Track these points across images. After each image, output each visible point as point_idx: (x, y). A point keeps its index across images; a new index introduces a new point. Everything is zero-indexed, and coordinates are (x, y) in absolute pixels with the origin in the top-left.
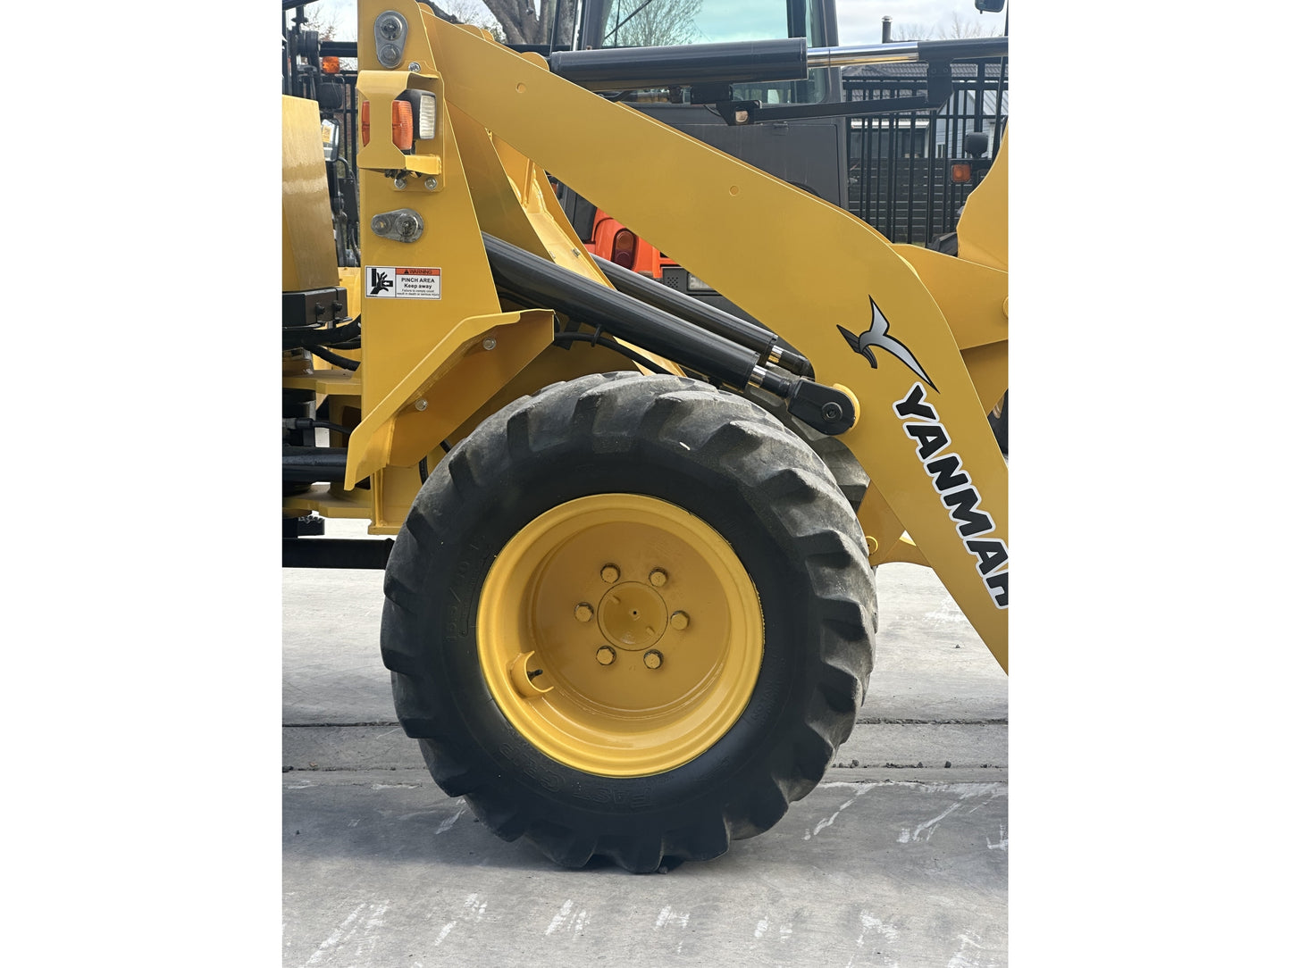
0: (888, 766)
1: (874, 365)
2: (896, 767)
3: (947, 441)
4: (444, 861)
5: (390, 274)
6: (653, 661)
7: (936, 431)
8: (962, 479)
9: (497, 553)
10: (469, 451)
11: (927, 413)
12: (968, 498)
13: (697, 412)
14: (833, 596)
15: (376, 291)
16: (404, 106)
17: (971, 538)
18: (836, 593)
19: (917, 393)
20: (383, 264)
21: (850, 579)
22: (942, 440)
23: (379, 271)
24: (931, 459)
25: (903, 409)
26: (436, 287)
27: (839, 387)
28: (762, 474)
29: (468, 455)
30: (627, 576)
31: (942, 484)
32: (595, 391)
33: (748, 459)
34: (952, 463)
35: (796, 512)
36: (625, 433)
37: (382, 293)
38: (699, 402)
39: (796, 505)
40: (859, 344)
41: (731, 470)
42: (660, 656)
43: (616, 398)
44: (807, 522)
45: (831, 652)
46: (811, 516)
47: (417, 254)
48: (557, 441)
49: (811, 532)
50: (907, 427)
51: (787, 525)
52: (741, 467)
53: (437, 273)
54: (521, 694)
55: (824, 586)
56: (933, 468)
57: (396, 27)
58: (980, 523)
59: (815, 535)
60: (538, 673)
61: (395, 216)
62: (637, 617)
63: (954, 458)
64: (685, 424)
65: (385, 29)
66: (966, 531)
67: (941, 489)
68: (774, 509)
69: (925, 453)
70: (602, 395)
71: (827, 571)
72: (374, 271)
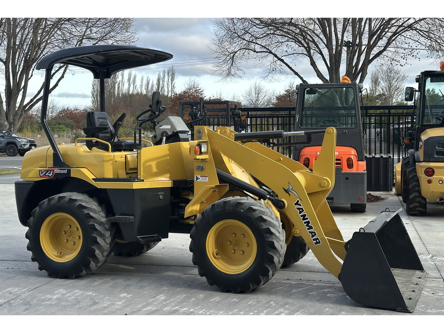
0: (307, 280)
1: (290, 195)
2: (309, 280)
3: (304, 211)
4: (201, 290)
5: (199, 177)
6: (242, 252)
7: (302, 209)
8: (307, 219)
9: (210, 230)
10: (205, 211)
11: (300, 205)
12: (308, 222)
13: (245, 204)
14: (269, 240)
15: (196, 180)
16: (197, 147)
17: (309, 230)
18: (270, 240)
19: (298, 201)
20: (198, 175)
21: (274, 237)
22: (303, 211)
23: (197, 176)
24: (301, 214)
25: (295, 204)
26: (207, 179)
27: (283, 200)
28: (256, 216)
29: (204, 212)
30: (237, 235)
31: (304, 219)
32: (227, 200)
33: (254, 213)
34: (305, 215)
35: (262, 224)
36: (231, 208)
37: (198, 180)
38: (246, 202)
39: (262, 222)
40: (287, 191)
41: (250, 215)
42: (243, 251)
43: (230, 202)
44: (264, 226)
45: (269, 251)
46: (266, 224)
47: (204, 173)
48: (220, 209)
49: (265, 228)
50: (297, 208)
51: (260, 226)
52: (252, 215)
53: (207, 177)
54: (215, 258)
55: (267, 238)
56: (301, 216)
57: (200, 132)
58: (311, 228)
59: (266, 228)
60: (218, 254)
61: (200, 166)
62: (239, 244)
63: (305, 214)
64: (242, 206)
65: (199, 132)
66: (308, 229)
67: (303, 220)
68: (258, 223)
69: (300, 213)
70: (228, 201)
71: (268, 235)
72: (196, 176)
